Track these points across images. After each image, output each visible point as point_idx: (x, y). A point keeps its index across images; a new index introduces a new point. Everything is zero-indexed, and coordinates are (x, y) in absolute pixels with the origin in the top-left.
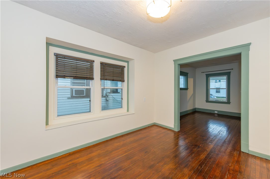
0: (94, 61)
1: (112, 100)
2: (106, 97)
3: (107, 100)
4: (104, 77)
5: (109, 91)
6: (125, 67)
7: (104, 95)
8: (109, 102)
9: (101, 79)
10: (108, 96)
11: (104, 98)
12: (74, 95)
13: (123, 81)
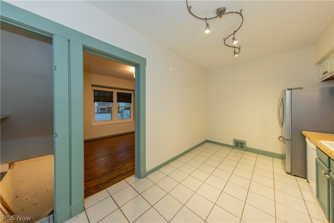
0: (113, 92)
1: (126, 115)
2: (121, 112)
3: (122, 115)
4: (119, 101)
5: (124, 108)
6: (132, 94)
7: (120, 111)
8: (124, 116)
9: (117, 102)
10: (122, 112)
11: (120, 114)
12: (99, 111)
13: (131, 102)
